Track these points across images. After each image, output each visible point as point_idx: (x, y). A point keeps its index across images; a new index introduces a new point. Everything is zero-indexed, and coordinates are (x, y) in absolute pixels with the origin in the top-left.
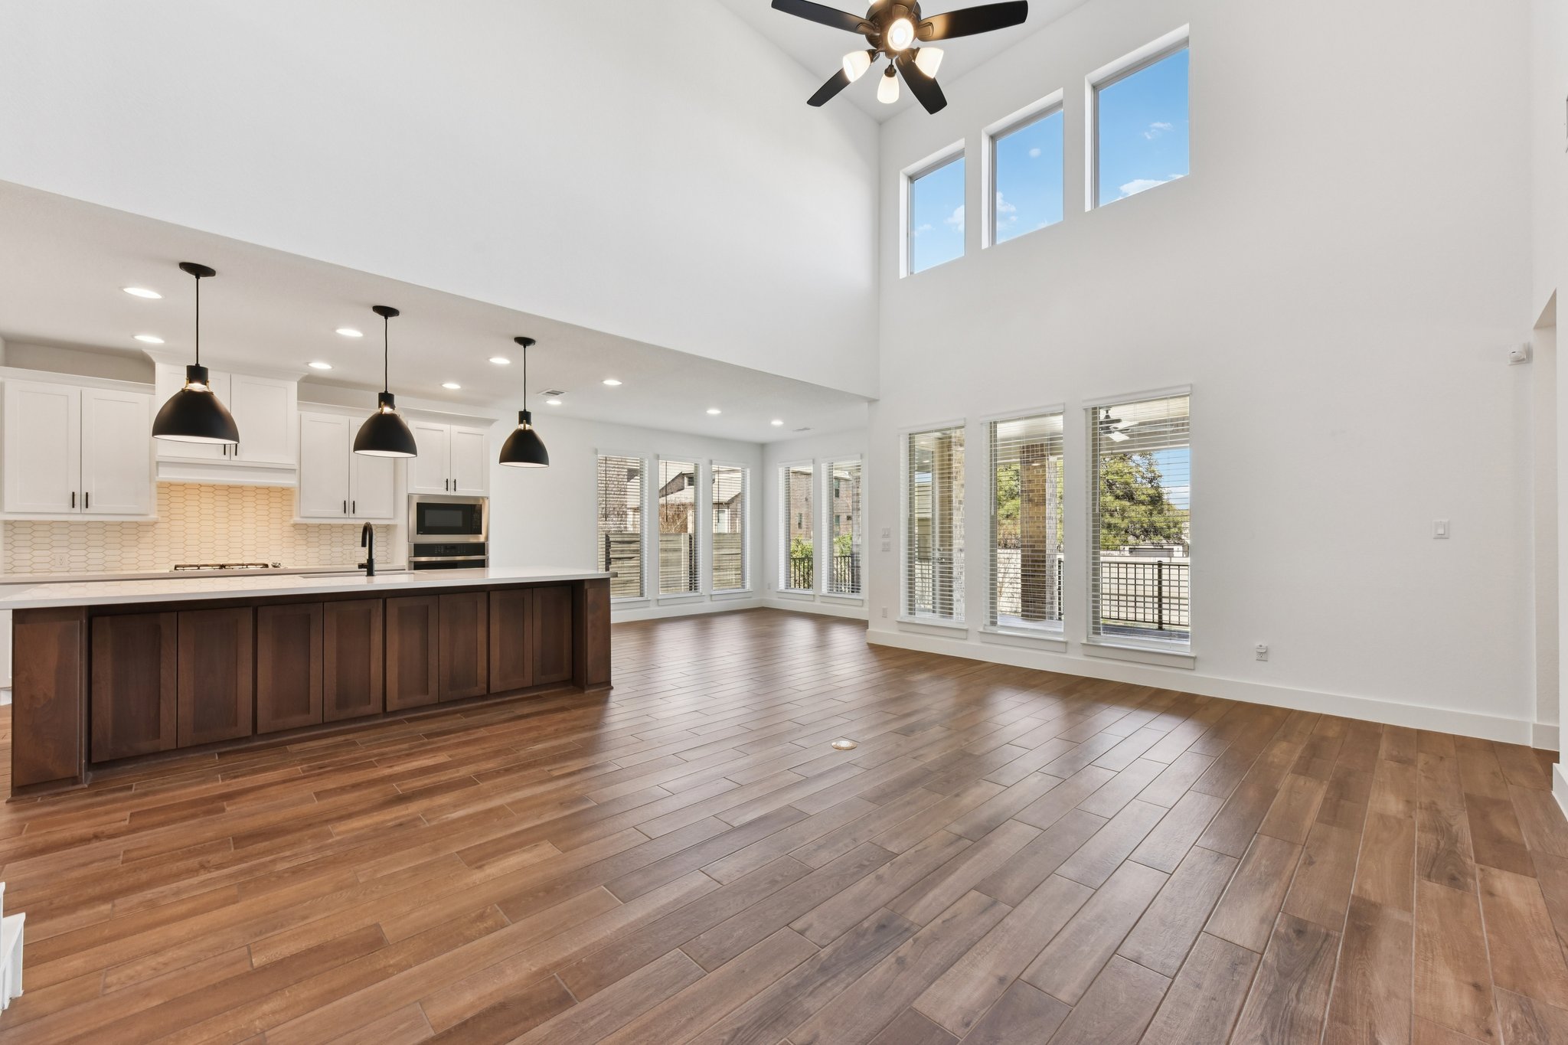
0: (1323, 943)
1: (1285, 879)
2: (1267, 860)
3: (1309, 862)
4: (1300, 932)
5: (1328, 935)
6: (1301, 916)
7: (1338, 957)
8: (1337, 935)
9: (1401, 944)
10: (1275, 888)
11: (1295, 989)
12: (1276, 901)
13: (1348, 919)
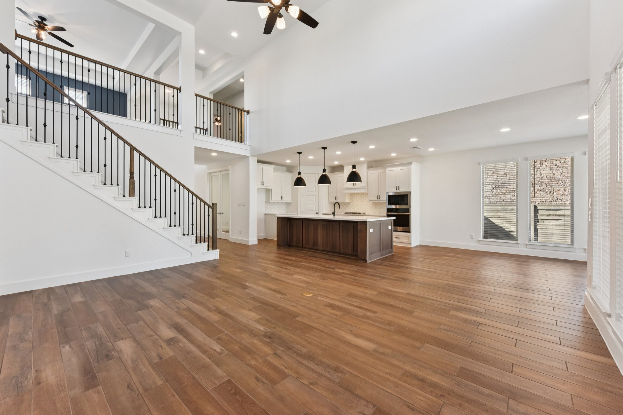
0: (98, 359)
1: (130, 370)
2: (145, 371)
3: (129, 387)
4: (107, 356)
5: (98, 362)
6: (112, 361)
7: (91, 358)
8: (95, 364)
9: (71, 379)
10: (129, 364)
11: (97, 343)
12: (124, 359)
13: (95, 373)
